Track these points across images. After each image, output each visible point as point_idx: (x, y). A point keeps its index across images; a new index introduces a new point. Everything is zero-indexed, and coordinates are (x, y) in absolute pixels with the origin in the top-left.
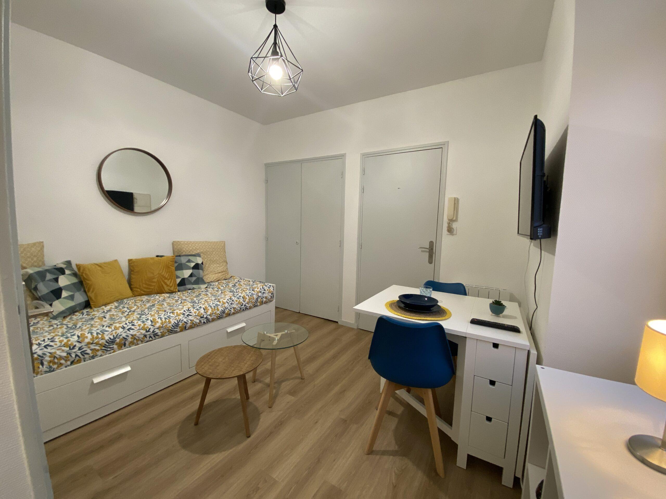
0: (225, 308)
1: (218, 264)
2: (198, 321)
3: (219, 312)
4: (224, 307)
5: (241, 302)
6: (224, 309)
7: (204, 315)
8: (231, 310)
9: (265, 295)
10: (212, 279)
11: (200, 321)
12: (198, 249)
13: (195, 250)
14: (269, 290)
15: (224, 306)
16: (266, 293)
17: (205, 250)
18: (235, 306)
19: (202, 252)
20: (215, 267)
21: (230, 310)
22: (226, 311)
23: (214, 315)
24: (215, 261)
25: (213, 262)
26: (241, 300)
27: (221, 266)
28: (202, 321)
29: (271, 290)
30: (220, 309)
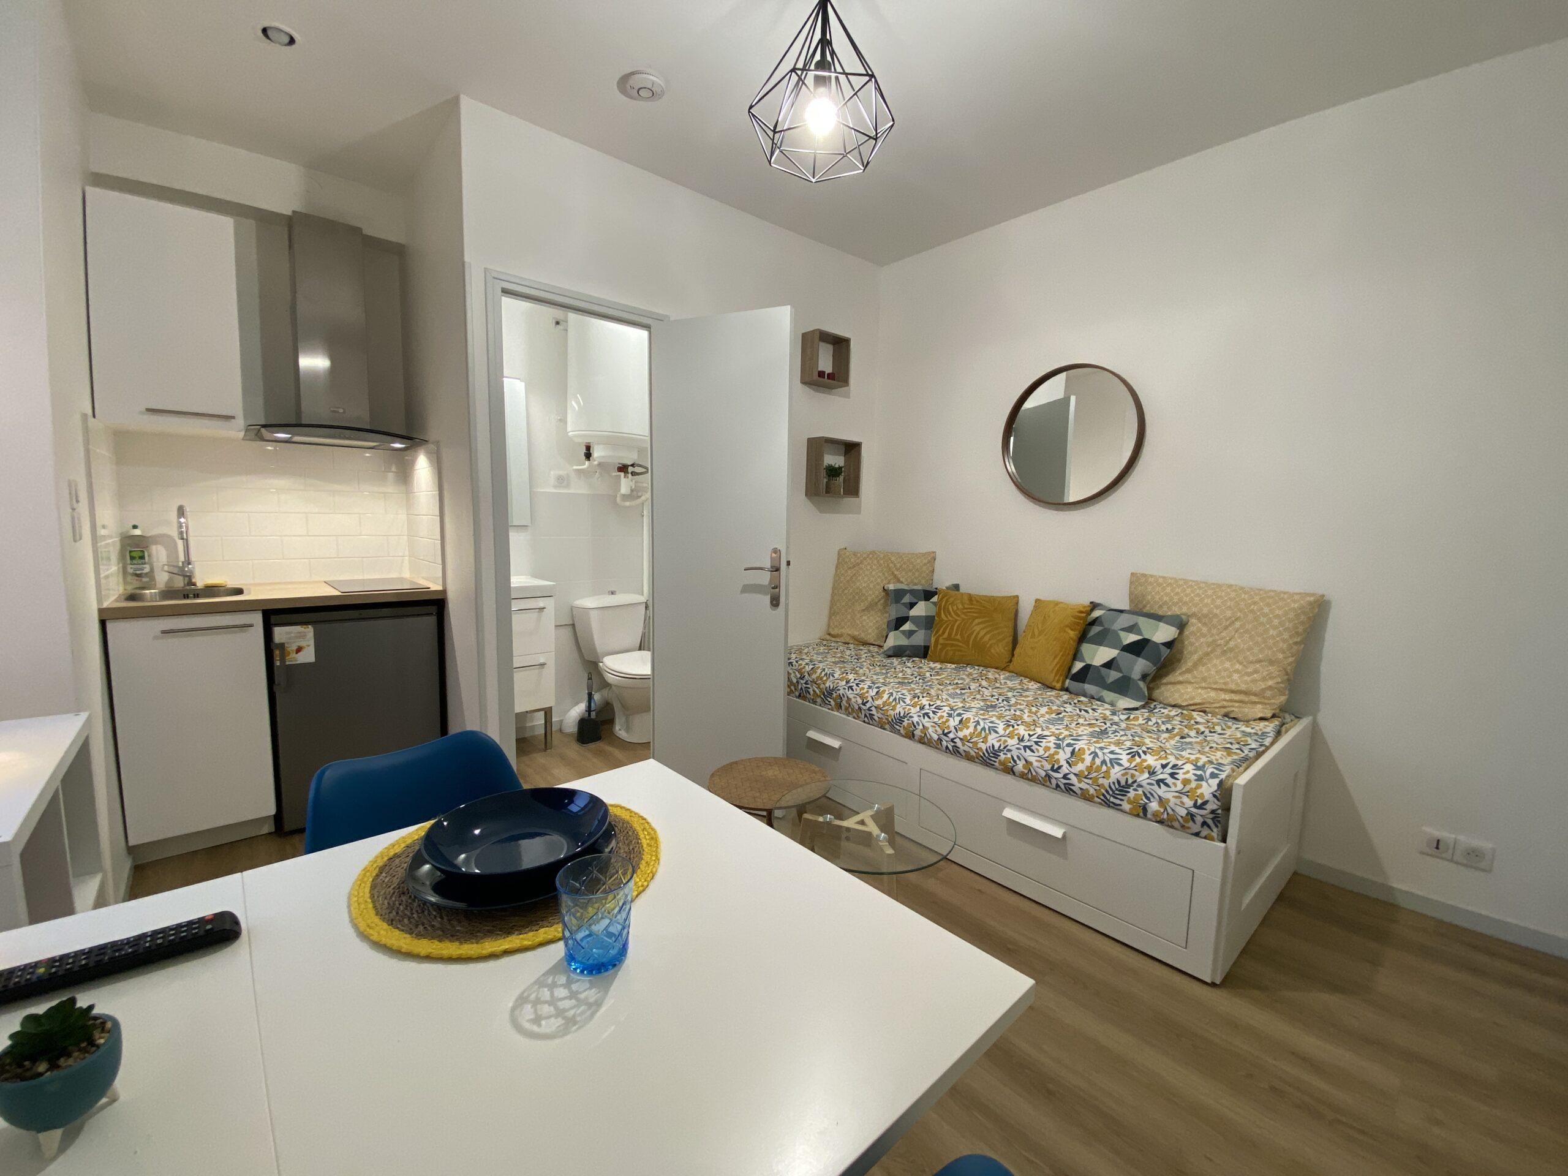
0: (1005, 748)
1: (1241, 663)
2: (935, 737)
3: (983, 746)
4: (1004, 744)
5: (1058, 761)
6: (1002, 748)
7: (951, 732)
8: (1018, 762)
9: (1162, 791)
10: (1186, 700)
11: (940, 740)
12: (1185, 603)
13: (1175, 604)
14: (1193, 785)
15: (1005, 741)
16: (1173, 789)
17: (1205, 611)
18: (1032, 759)
19: (1194, 615)
20: (1226, 670)
21: (1015, 761)
22: (1002, 757)
23: (971, 745)
24: (1231, 650)
25: (1224, 653)
26: (1063, 756)
27: (1249, 674)
28: (944, 743)
29: (1199, 791)
30: (993, 740)
